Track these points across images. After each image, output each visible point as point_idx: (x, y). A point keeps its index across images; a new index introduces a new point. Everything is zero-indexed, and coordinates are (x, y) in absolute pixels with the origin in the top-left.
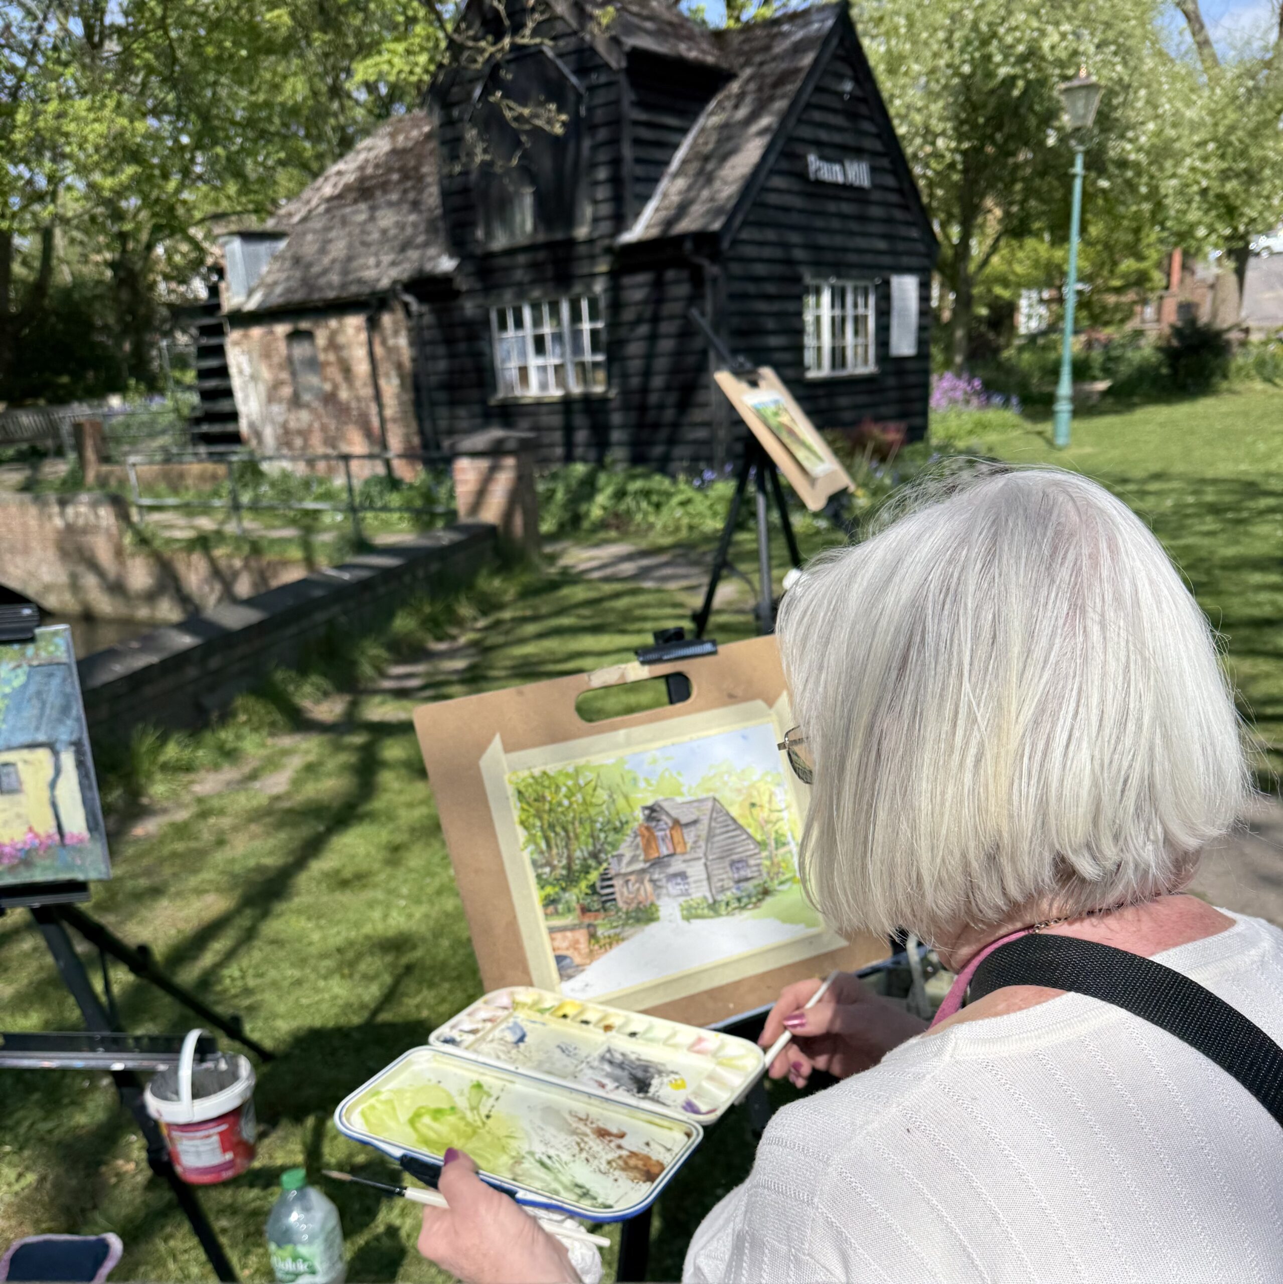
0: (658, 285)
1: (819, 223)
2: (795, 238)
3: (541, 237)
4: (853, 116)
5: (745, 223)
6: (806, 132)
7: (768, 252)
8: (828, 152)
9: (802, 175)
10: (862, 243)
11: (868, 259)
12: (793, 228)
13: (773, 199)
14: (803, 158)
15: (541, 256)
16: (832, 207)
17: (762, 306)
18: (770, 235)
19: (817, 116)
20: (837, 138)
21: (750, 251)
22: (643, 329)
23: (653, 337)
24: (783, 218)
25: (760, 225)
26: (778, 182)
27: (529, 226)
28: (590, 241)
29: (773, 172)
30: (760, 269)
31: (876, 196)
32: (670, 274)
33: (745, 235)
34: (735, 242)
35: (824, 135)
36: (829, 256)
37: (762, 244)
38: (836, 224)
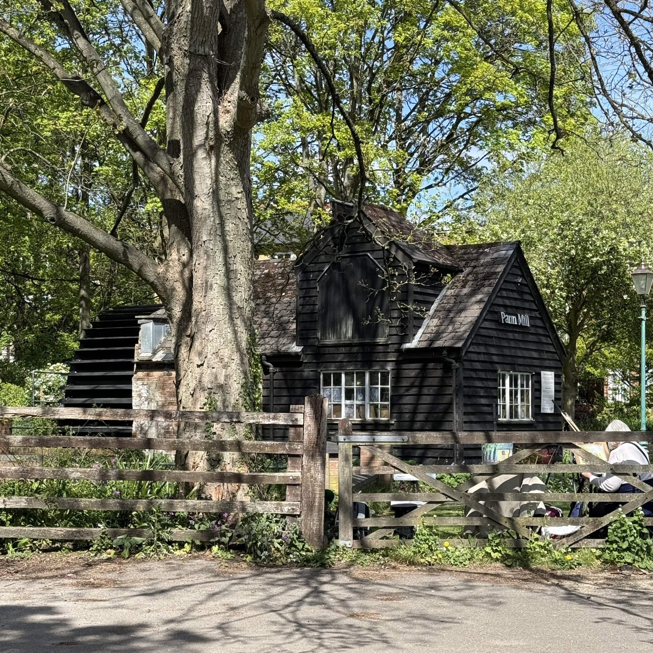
0: (424, 369)
1: (505, 344)
2: (493, 351)
3: (356, 341)
4: (521, 293)
5: (472, 344)
6: (500, 301)
7: (482, 357)
8: (509, 310)
9: (498, 321)
10: (526, 354)
11: (528, 362)
12: (493, 346)
13: (483, 332)
14: (498, 313)
15: (355, 349)
16: (511, 336)
17: (478, 384)
18: (482, 349)
19: (504, 294)
20: (514, 303)
21: (474, 357)
22: (414, 391)
23: (419, 395)
24: (489, 341)
25: (478, 344)
26: (487, 324)
27: (350, 334)
28: (386, 345)
29: (485, 320)
30: (478, 366)
31: (532, 330)
32: (431, 365)
33: (471, 349)
34: (467, 352)
35: (507, 302)
36: (509, 360)
37: (479, 353)
38: (512, 344)
